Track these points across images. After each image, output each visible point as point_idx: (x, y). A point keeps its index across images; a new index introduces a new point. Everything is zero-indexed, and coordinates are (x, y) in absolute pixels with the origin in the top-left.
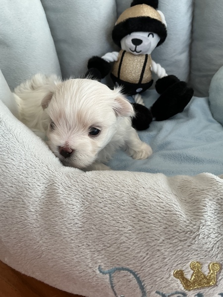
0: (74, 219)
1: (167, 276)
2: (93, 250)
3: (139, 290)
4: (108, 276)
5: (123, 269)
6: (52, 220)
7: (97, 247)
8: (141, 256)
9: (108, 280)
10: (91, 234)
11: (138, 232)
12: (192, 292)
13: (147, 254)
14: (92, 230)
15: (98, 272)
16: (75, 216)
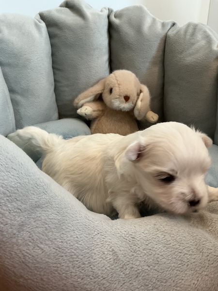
0: (128, 265)
6: (108, 268)
8: (194, 284)
10: (147, 275)
11: (186, 264)
13: (198, 280)
14: (147, 271)
16: (129, 262)
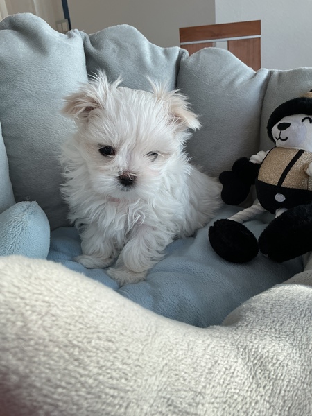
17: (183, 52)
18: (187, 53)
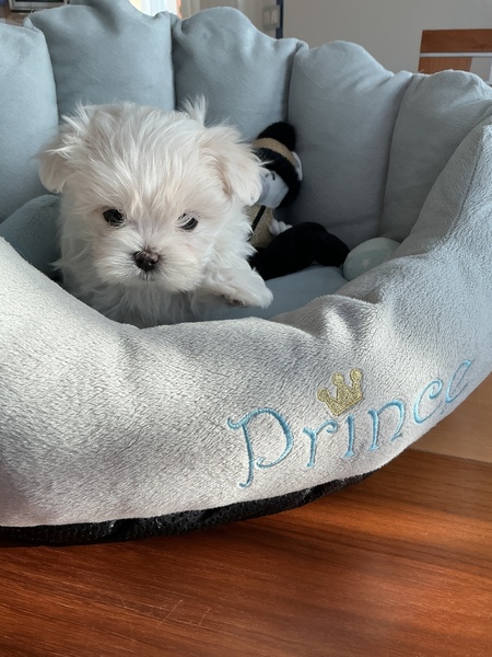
1: (312, 401)
2: (216, 400)
3: (283, 437)
4: (241, 429)
5: (259, 412)
7: (220, 395)
9: (243, 436)
11: (265, 362)
12: (342, 417)
15: (228, 428)
17: (302, 45)
18: (306, 46)
